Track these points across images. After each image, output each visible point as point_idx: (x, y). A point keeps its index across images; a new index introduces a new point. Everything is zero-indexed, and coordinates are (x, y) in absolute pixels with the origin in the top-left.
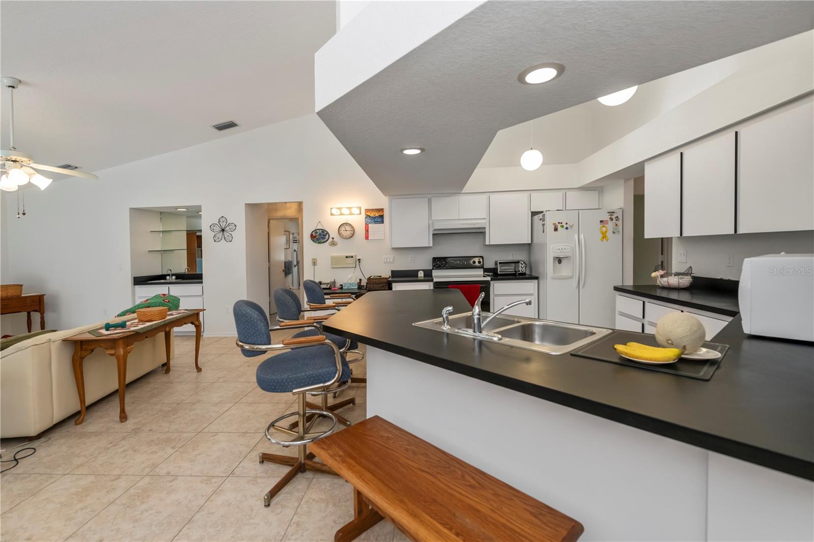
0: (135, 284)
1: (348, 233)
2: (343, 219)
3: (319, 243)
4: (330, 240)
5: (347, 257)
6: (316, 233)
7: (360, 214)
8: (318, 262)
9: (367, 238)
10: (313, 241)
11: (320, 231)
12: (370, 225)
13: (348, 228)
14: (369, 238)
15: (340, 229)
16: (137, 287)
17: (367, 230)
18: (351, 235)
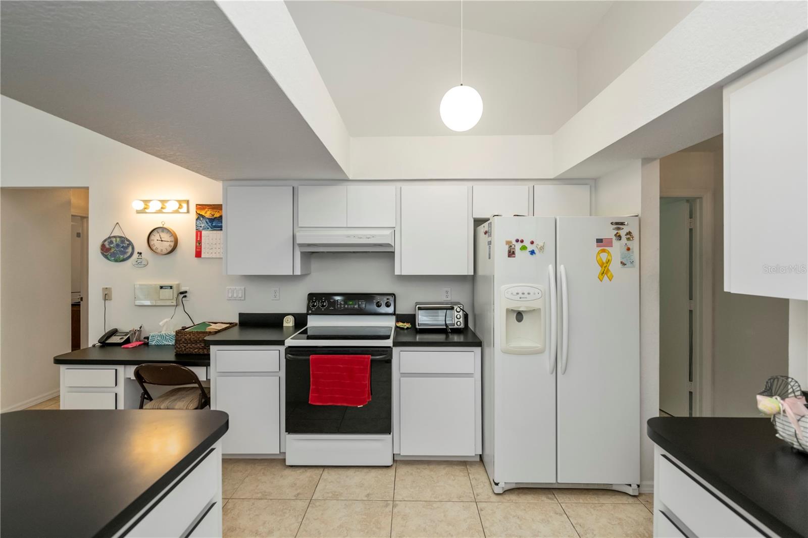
1: (167, 246)
2: (156, 221)
3: (116, 261)
4: (135, 255)
5: (161, 287)
6: (111, 242)
7: (188, 212)
8: (114, 295)
9: (198, 254)
10: (106, 257)
11: (118, 239)
12: (204, 233)
13: (165, 236)
14: (203, 255)
15: (152, 237)
17: (199, 241)
18: (170, 249)
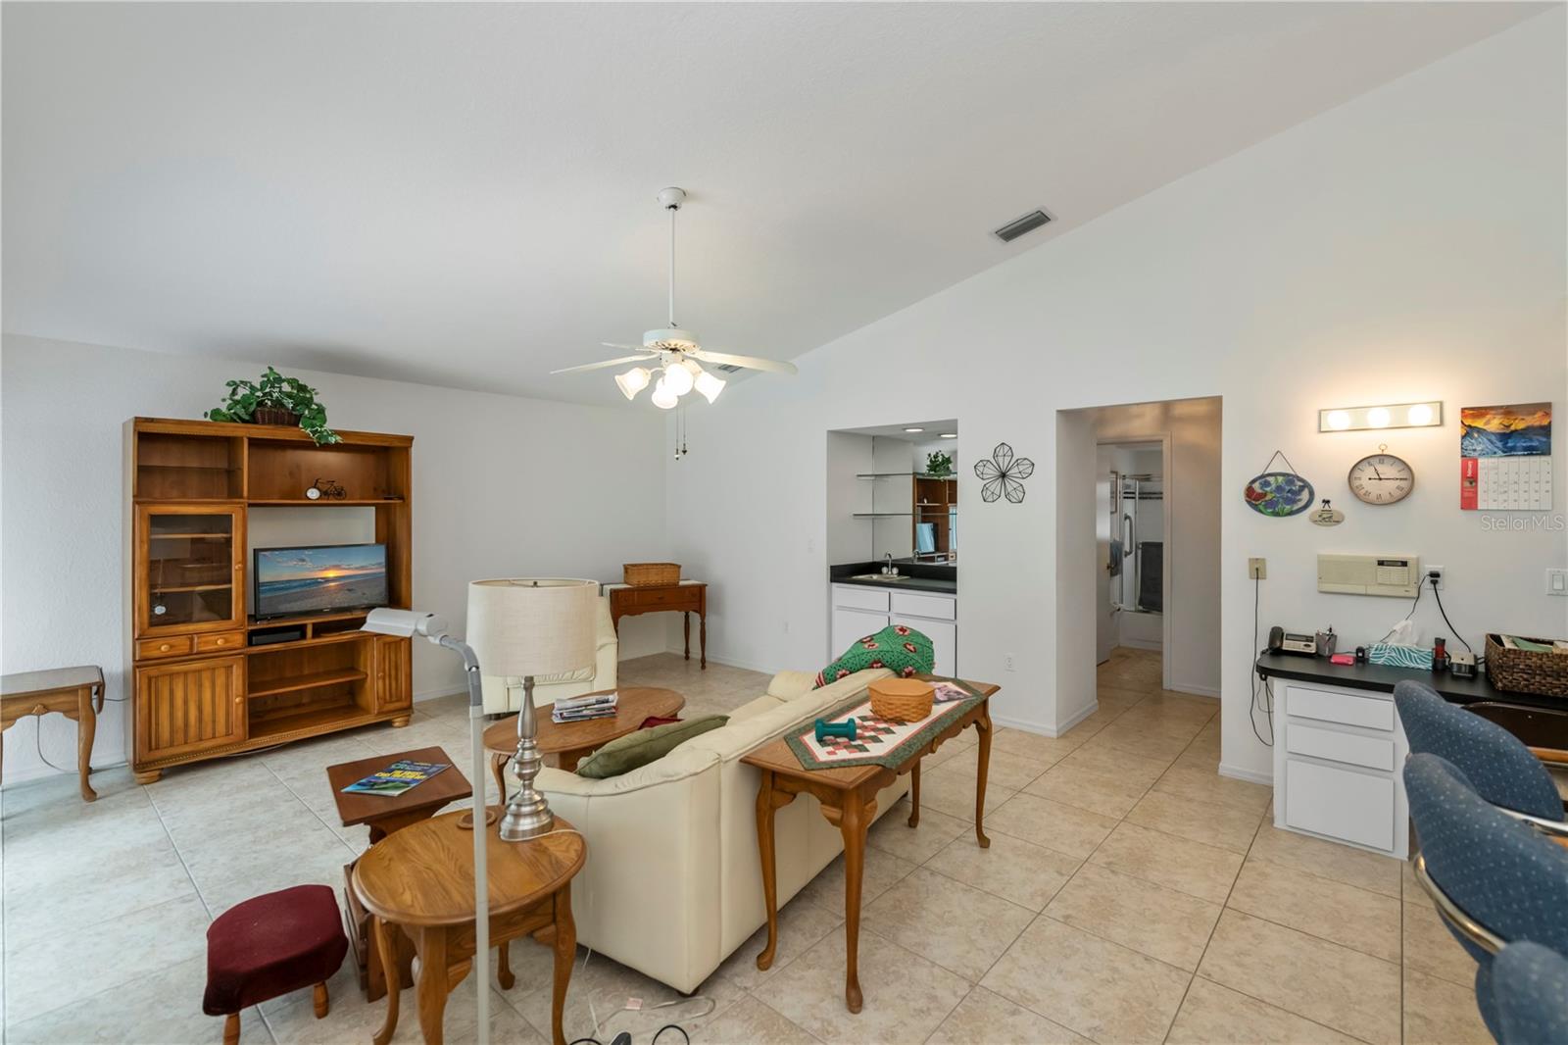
0: (832, 581)
1: (1389, 488)
2: (1368, 444)
3: (1276, 514)
4: (1317, 505)
5: (1381, 563)
6: (1267, 484)
7: (1442, 423)
8: (1271, 569)
9: (1469, 502)
10: (1255, 507)
11: (1280, 479)
12: (1482, 462)
13: (1387, 470)
14: (1481, 505)
15: (1357, 474)
16: (835, 585)
17: (1470, 479)
18: (1398, 494)
